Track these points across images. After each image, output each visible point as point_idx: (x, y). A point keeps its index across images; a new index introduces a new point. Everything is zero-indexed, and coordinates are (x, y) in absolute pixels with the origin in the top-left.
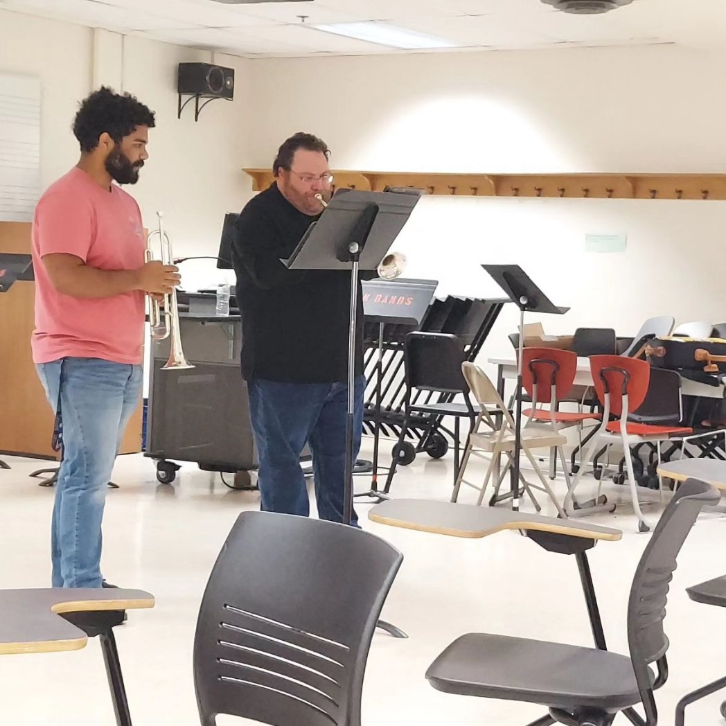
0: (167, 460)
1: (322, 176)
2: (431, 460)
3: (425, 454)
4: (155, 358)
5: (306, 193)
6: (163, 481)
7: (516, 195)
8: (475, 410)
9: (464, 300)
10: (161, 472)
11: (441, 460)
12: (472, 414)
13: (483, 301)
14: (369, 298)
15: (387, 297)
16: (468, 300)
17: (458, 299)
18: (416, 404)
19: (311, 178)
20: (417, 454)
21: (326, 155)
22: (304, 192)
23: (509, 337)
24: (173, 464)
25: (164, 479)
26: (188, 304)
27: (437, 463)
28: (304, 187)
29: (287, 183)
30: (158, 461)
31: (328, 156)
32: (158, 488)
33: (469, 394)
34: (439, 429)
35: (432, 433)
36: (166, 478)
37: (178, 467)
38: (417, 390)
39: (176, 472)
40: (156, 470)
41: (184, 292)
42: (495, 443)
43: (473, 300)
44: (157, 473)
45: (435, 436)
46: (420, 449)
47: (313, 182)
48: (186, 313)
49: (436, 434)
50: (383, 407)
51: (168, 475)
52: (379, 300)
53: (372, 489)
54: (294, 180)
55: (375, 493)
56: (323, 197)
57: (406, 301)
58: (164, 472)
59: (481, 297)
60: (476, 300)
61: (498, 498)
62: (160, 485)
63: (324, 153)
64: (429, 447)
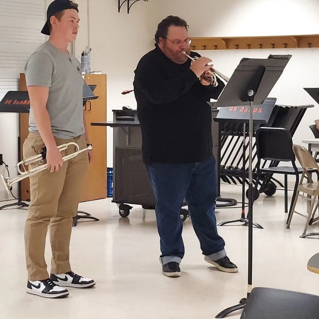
0: (124, 204)
1: (186, 40)
2: (266, 197)
3: (263, 194)
4: (116, 147)
5: (177, 51)
6: (123, 215)
7: (309, 47)
8: (299, 171)
9: (285, 107)
10: (121, 211)
11: (273, 197)
12: (297, 173)
13: (296, 107)
14: (236, 110)
15: (247, 108)
16: (286, 107)
17: (281, 107)
18: (264, 168)
19: (179, 42)
20: (260, 194)
21: (186, 28)
22: (176, 50)
23: (310, 127)
24: (128, 206)
25: (123, 214)
26: (134, 116)
27: (269, 199)
28: (176, 48)
29: (165, 46)
30: (120, 204)
31: (188, 29)
32: (120, 220)
33: (295, 162)
34: (271, 180)
35: (267, 182)
36: (125, 213)
37: (131, 208)
38: (264, 160)
39: (130, 210)
40: (119, 209)
41: (131, 109)
42: (315, 190)
43: (290, 107)
44: (119, 211)
45: (269, 183)
46: (261, 191)
47: (180, 44)
48: (133, 122)
49: (270, 183)
50: (239, 168)
51: (125, 212)
52: (243, 110)
53: (242, 217)
54: (169, 44)
55: (243, 220)
56: (186, 52)
57: (258, 110)
58: (123, 211)
59: (294, 105)
60: (292, 107)
61: (313, 220)
62: (121, 218)
63: (185, 27)
64: (266, 190)
